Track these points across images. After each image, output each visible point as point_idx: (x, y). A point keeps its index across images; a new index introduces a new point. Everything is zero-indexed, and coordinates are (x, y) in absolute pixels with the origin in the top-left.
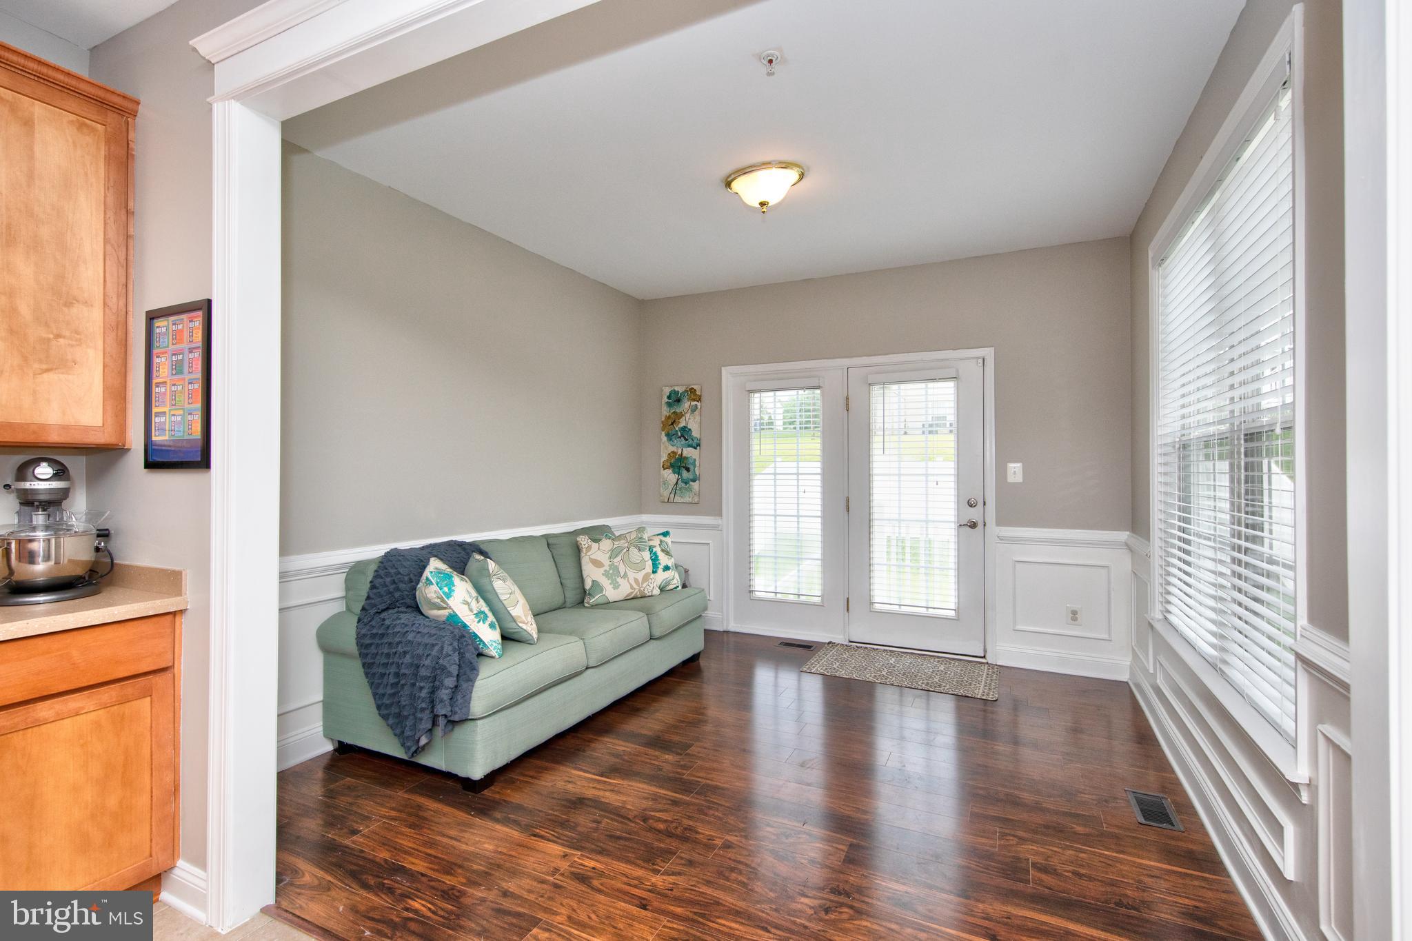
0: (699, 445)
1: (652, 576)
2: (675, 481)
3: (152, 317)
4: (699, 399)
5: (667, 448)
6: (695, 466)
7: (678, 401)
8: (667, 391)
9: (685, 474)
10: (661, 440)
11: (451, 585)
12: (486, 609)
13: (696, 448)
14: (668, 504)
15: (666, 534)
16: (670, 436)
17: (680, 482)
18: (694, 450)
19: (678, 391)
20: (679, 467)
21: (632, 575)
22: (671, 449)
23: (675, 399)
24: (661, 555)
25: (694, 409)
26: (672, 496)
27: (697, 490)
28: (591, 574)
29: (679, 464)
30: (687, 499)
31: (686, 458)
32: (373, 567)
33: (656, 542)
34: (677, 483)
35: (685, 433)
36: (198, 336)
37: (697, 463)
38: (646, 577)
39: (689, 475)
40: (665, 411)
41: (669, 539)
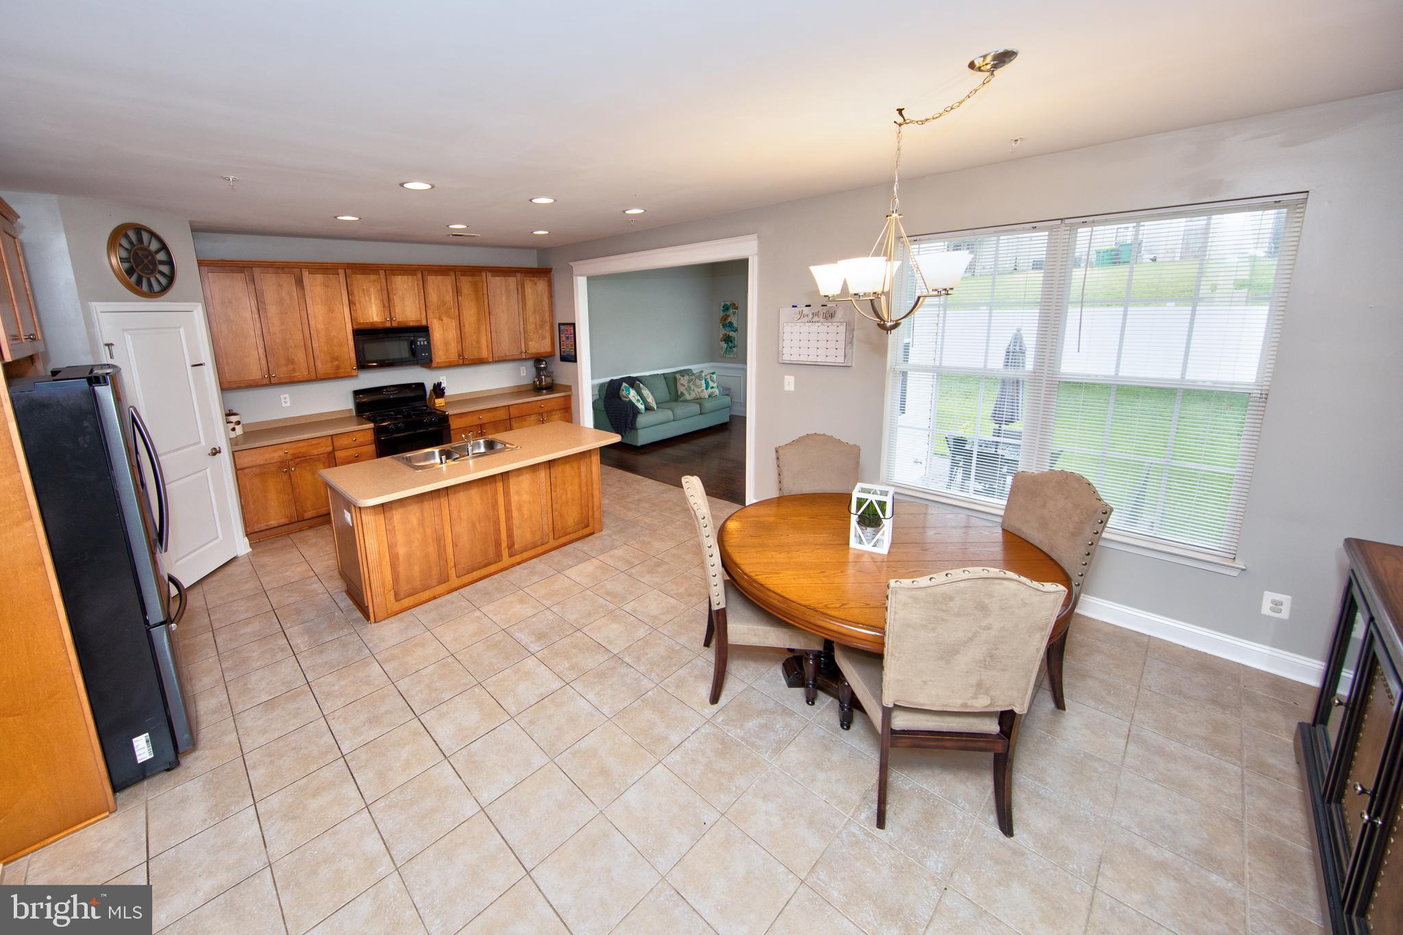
0: (737, 330)
1: (706, 391)
3: (560, 324)
4: (737, 308)
5: (722, 332)
6: (735, 341)
7: (728, 309)
8: (723, 304)
9: (730, 344)
10: (720, 328)
11: (629, 391)
12: (639, 399)
14: (722, 358)
15: (713, 373)
16: (724, 326)
18: (734, 333)
19: (727, 305)
20: (728, 341)
21: (696, 390)
22: (724, 332)
23: (726, 308)
24: (710, 382)
25: (734, 313)
26: (724, 354)
27: (735, 352)
28: (681, 389)
29: (728, 339)
30: (731, 356)
31: (731, 337)
32: (607, 385)
33: (708, 377)
34: (727, 348)
35: (731, 324)
36: (572, 331)
37: (736, 339)
38: (702, 391)
39: (732, 345)
40: (722, 314)
41: (714, 376)
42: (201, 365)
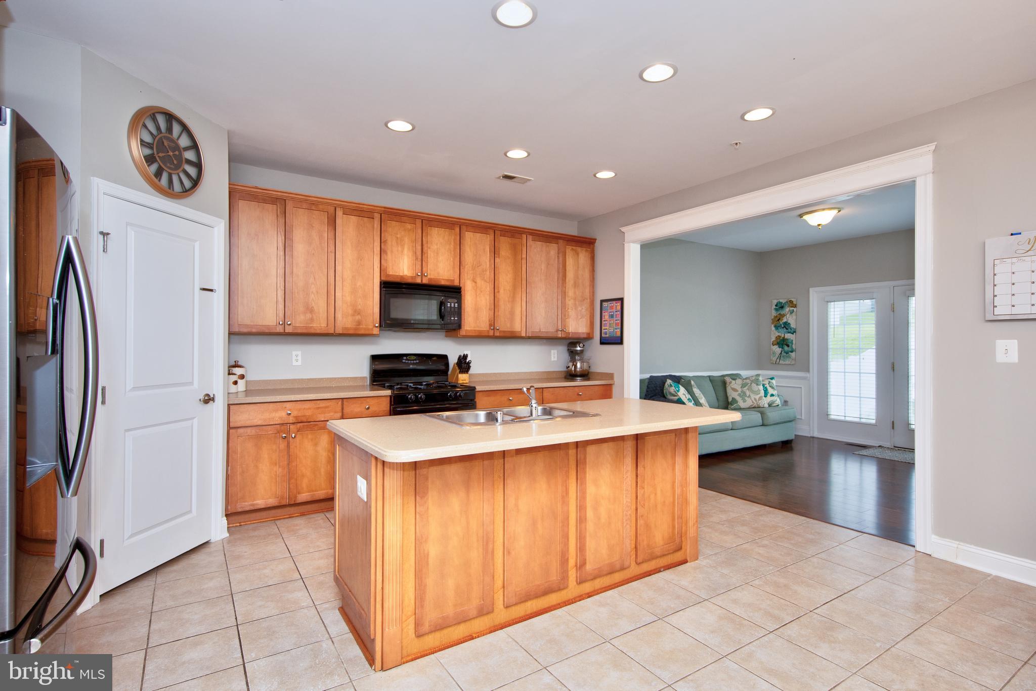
0: (795, 332)
1: (764, 398)
2: (780, 352)
3: (602, 301)
4: (795, 306)
5: (775, 334)
6: (792, 344)
7: (782, 307)
8: (775, 302)
9: (786, 348)
10: (771, 329)
11: (679, 387)
12: (690, 398)
13: (793, 334)
14: (775, 365)
15: (772, 379)
16: (777, 327)
17: (783, 352)
18: (791, 335)
19: (782, 303)
20: (783, 345)
21: (753, 396)
22: (777, 334)
23: (780, 306)
24: (769, 389)
25: (792, 312)
26: (778, 360)
27: (794, 357)
28: (732, 395)
29: (782, 343)
30: (787, 362)
31: (787, 339)
32: (647, 381)
33: (766, 382)
34: (781, 353)
35: (786, 326)
36: (619, 308)
37: (794, 342)
38: (760, 398)
39: (789, 349)
40: (774, 313)
41: (774, 381)
42: (211, 290)
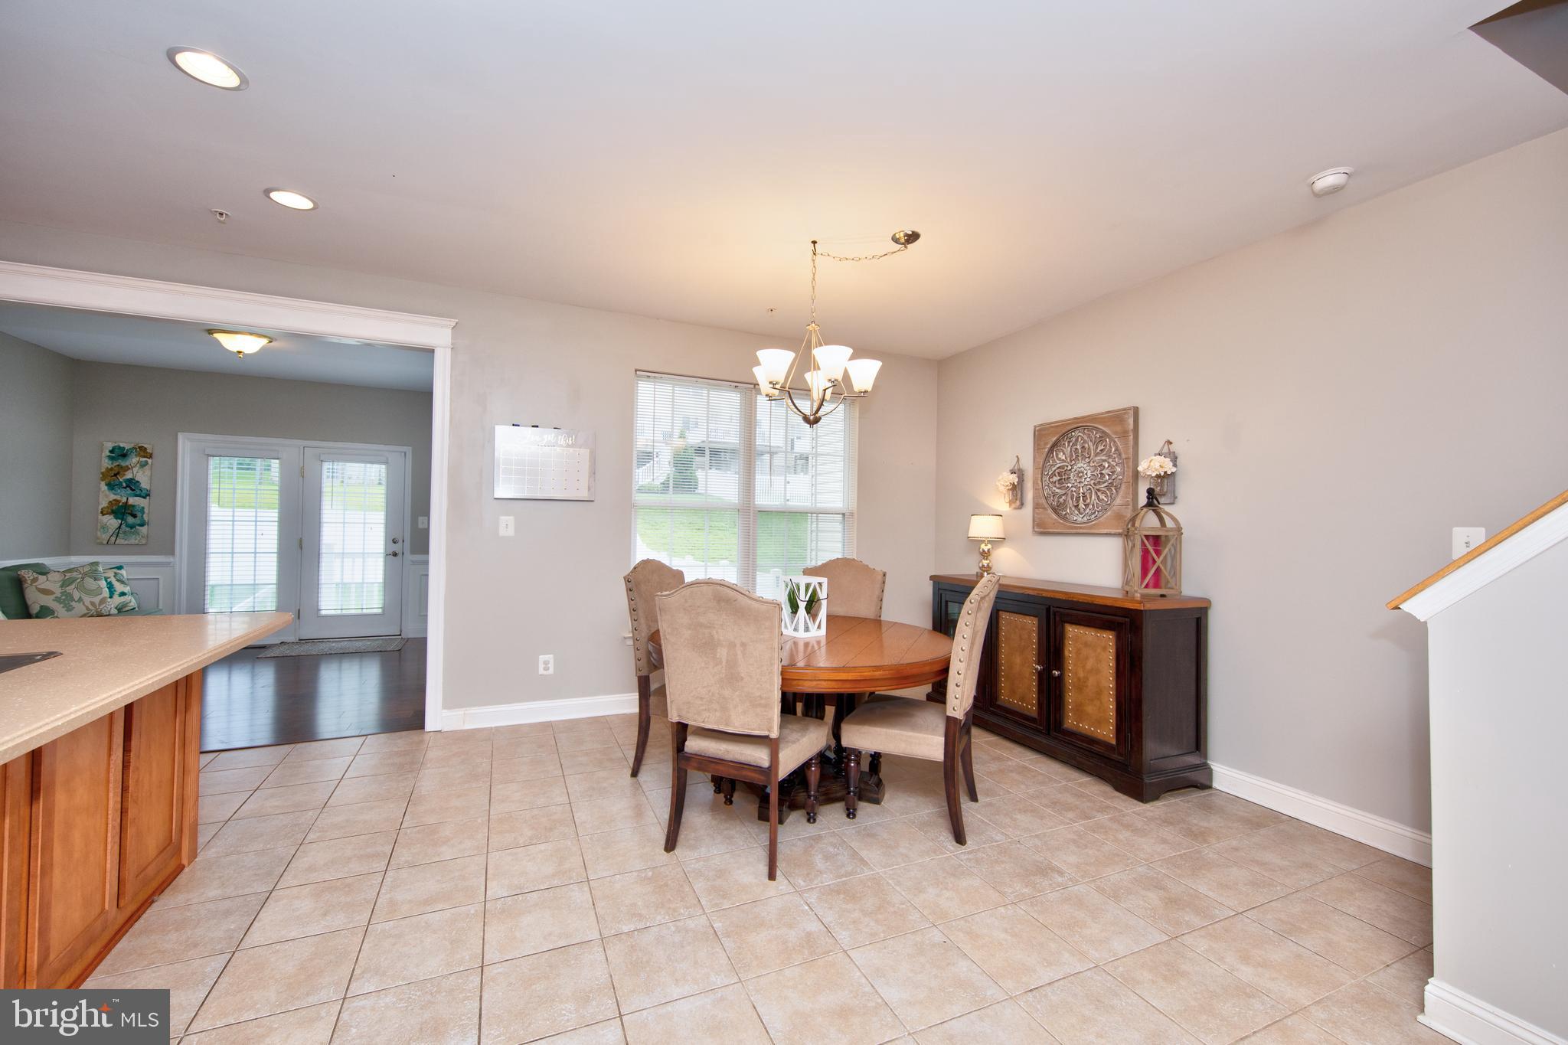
0: (149, 495)
1: (109, 600)
2: (117, 525)
4: (150, 456)
5: (106, 497)
6: (143, 513)
7: (124, 455)
8: (110, 446)
9: (130, 520)
10: (100, 489)
13: (144, 498)
14: (109, 545)
15: (120, 568)
16: (111, 486)
17: (123, 526)
18: (142, 499)
19: (124, 448)
20: (123, 514)
21: (88, 598)
22: (112, 497)
23: (118, 454)
24: (116, 584)
25: (143, 465)
26: (113, 539)
27: (146, 533)
29: (122, 511)
30: (132, 541)
31: (133, 506)
33: (110, 574)
34: (119, 527)
35: (132, 485)
37: (146, 510)
38: (103, 601)
39: (137, 521)
40: (107, 464)
41: (123, 572)
